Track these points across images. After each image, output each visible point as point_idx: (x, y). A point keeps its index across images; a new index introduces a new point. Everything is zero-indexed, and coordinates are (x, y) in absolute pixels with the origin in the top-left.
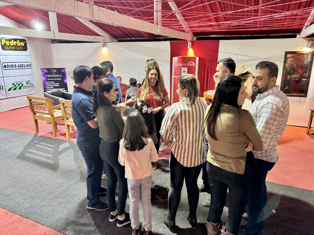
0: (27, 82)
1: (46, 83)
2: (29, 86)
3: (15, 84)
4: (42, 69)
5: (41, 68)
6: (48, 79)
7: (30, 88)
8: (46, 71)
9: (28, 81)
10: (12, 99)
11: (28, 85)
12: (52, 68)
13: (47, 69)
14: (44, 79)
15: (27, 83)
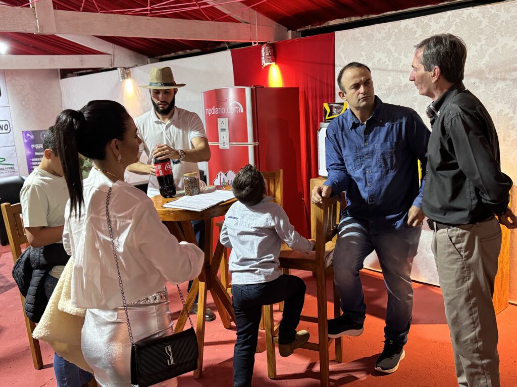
1: (32, 162)
4: (25, 133)
5: (23, 132)
6: (37, 154)
8: (32, 137)
12: (43, 131)
13: (34, 132)
14: (29, 152)
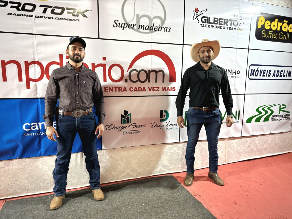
0: (282, 107)
2: (282, 116)
3: (260, 110)
7: (282, 121)
9: (283, 105)
10: (249, 139)
11: (280, 114)
15: (281, 109)
